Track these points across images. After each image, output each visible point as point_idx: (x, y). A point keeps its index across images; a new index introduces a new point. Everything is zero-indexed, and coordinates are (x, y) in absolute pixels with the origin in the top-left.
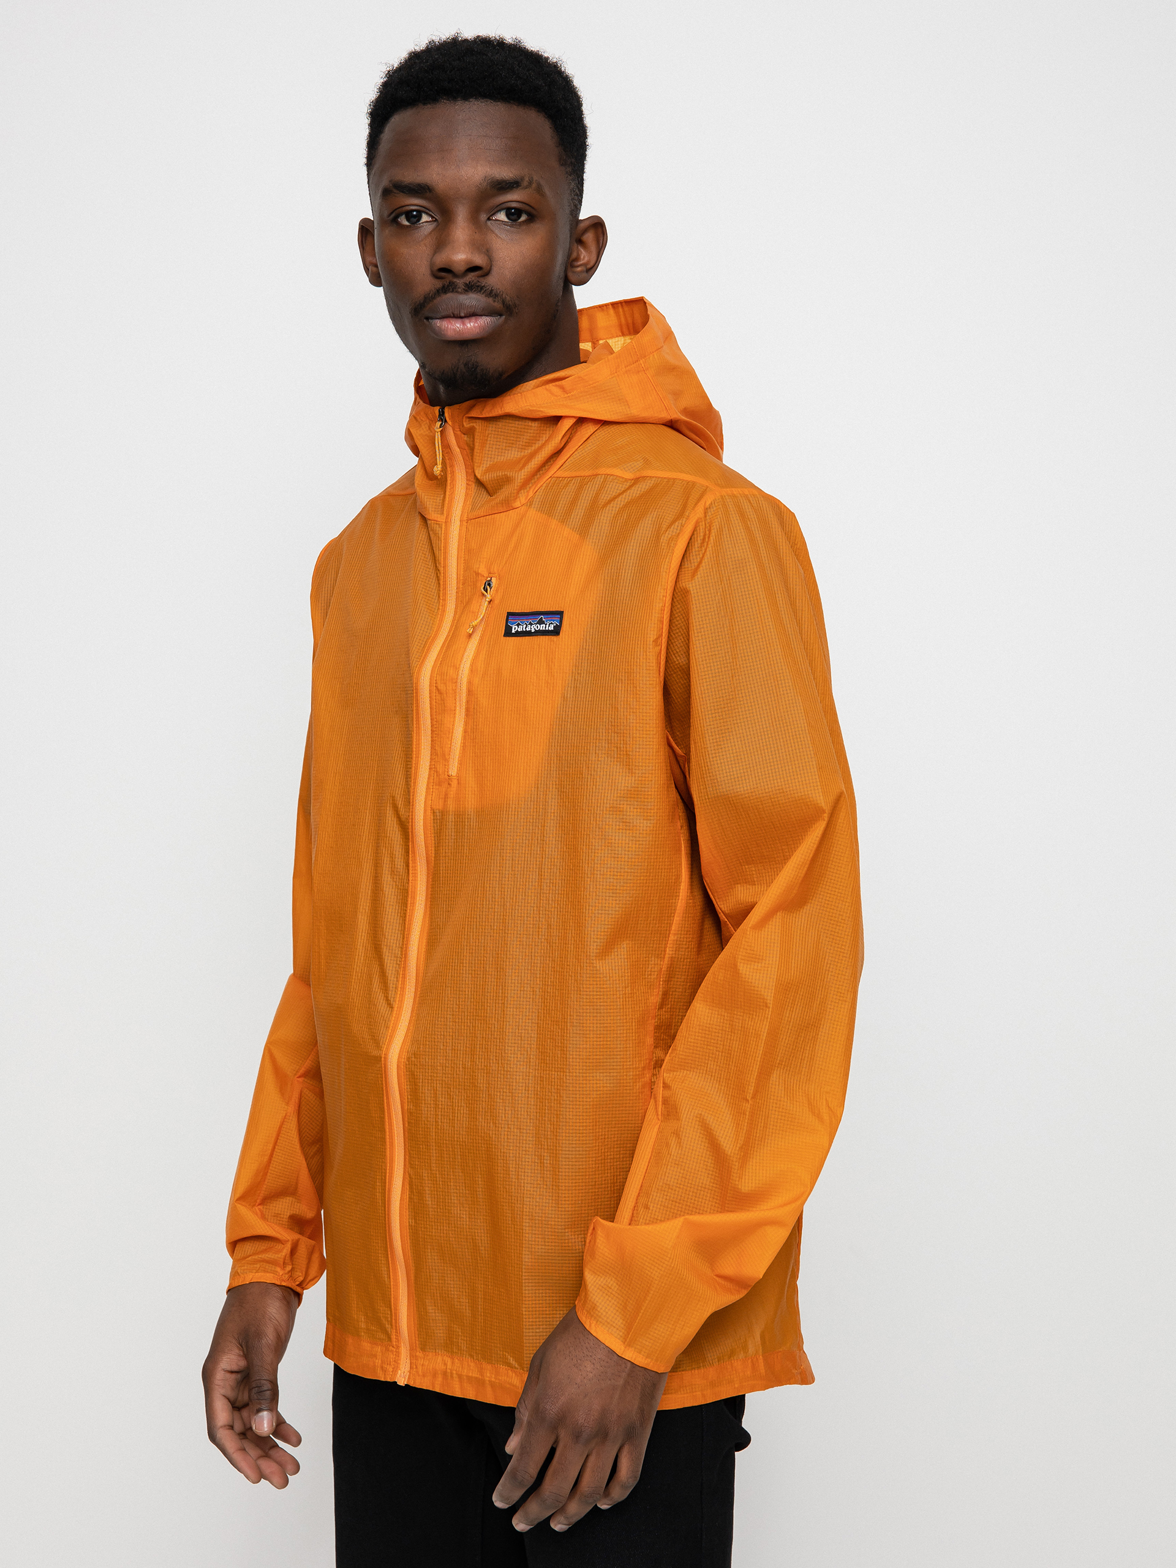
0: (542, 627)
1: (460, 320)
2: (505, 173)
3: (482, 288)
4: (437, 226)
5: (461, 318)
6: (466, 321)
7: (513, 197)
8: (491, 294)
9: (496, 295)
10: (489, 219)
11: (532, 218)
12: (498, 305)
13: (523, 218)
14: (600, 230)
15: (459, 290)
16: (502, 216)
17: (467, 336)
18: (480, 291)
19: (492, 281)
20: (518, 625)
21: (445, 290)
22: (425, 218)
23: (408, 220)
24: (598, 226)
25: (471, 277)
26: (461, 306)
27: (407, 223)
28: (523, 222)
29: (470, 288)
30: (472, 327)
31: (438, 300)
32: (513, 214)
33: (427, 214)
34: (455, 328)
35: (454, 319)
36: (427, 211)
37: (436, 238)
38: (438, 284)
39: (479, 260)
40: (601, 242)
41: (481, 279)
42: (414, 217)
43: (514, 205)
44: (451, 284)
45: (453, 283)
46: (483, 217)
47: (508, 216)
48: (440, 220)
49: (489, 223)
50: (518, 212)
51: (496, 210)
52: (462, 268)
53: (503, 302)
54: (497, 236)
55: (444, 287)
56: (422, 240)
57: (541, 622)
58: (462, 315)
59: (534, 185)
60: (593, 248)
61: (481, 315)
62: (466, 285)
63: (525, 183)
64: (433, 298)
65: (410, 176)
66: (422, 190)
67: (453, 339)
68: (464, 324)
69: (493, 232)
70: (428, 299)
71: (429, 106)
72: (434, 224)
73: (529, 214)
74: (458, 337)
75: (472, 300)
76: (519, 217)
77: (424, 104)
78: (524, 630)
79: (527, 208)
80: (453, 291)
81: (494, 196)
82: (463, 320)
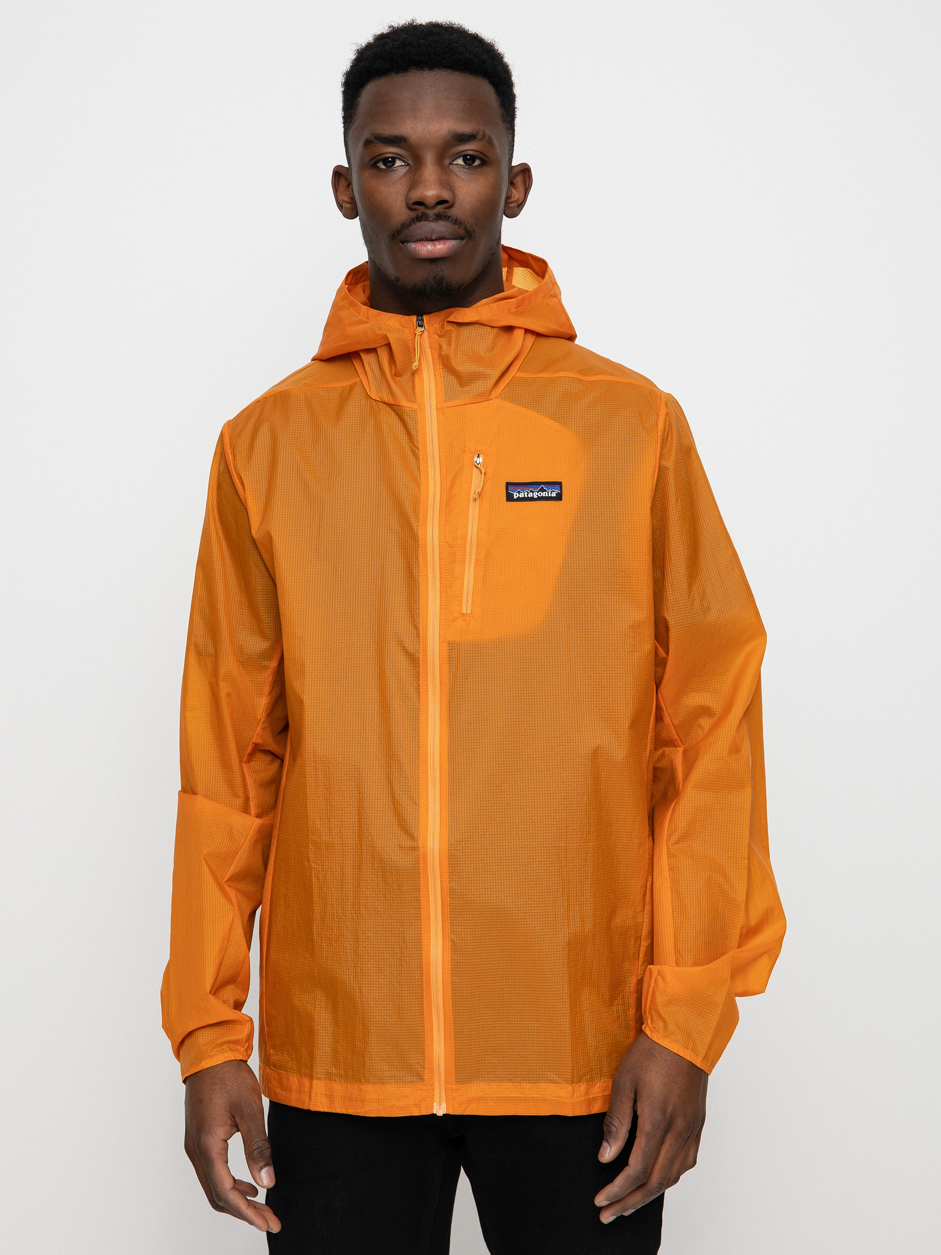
0: (544, 494)
1: (431, 243)
2: (464, 128)
3: (449, 217)
4: (410, 169)
5: (432, 240)
6: (436, 243)
7: (469, 147)
8: (456, 222)
9: (460, 223)
10: (450, 164)
11: (484, 163)
12: (462, 231)
13: (477, 162)
14: (527, 175)
15: (431, 219)
16: (460, 161)
17: (436, 255)
18: (448, 220)
19: (455, 212)
20: (519, 492)
21: (419, 219)
22: (398, 163)
23: (385, 164)
24: (525, 171)
25: (439, 209)
26: (433, 231)
27: (383, 167)
28: (478, 166)
29: (439, 217)
30: (440, 248)
31: (413, 227)
32: (469, 160)
33: (400, 159)
34: (427, 249)
35: (426, 242)
36: (400, 157)
37: (410, 179)
38: (413, 214)
39: (446, 195)
40: (528, 184)
41: (447, 211)
42: (390, 162)
43: (471, 153)
44: (424, 214)
45: (425, 214)
46: (447, 162)
47: (464, 161)
48: (411, 165)
49: (451, 166)
50: (473, 158)
51: (456, 156)
52: (433, 202)
53: (466, 229)
54: (458, 176)
55: (417, 217)
56: (398, 180)
57: (542, 490)
58: (434, 238)
59: (486, 138)
60: (521, 189)
61: (449, 239)
62: (436, 215)
63: (480, 137)
64: (410, 225)
65: (388, 130)
66: (397, 140)
67: (425, 257)
68: (435, 246)
69: (454, 173)
70: (405, 226)
71: (401, 74)
72: (408, 168)
73: (481, 160)
74: (429, 256)
75: (440, 227)
76: (474, 162)
77: (397, 73)
78: (526, 496)
79: (481, 155)
80: (425, 220)
81: (456, 145)
82: (434, 242)
